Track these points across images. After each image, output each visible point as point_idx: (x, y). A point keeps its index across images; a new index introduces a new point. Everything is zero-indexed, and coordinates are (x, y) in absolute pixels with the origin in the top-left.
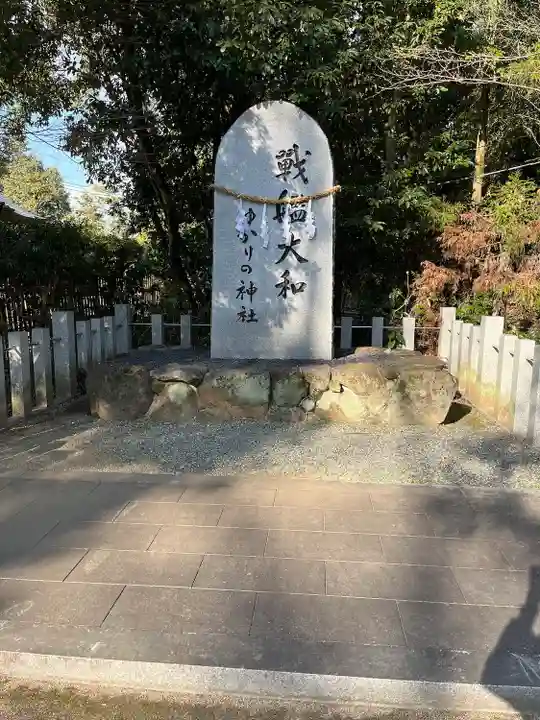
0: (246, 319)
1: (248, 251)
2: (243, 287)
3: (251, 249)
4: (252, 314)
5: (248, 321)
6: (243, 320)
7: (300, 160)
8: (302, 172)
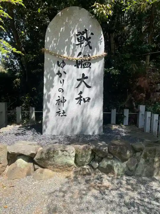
0: (60, 115)
1: (62, 82)
2: (59, 99)
3: (63, 80)
4: (64, 112)
5: (62, 116)
6: (59, 115)
7: (88, 37)
8: (89, 43)
